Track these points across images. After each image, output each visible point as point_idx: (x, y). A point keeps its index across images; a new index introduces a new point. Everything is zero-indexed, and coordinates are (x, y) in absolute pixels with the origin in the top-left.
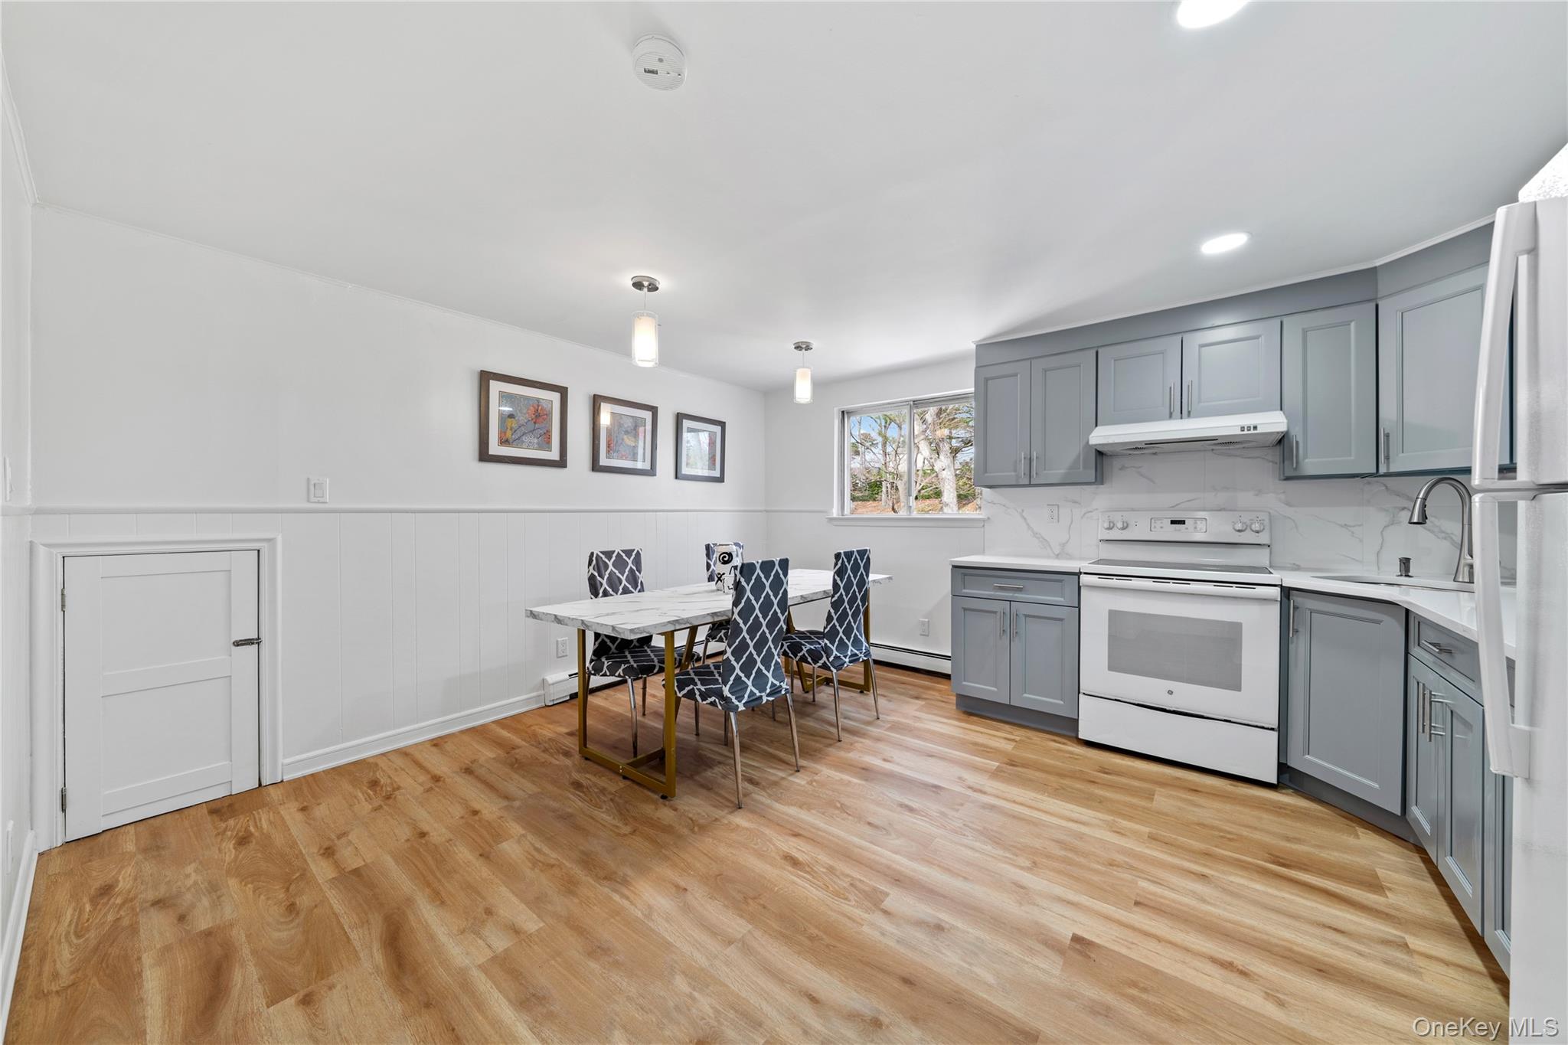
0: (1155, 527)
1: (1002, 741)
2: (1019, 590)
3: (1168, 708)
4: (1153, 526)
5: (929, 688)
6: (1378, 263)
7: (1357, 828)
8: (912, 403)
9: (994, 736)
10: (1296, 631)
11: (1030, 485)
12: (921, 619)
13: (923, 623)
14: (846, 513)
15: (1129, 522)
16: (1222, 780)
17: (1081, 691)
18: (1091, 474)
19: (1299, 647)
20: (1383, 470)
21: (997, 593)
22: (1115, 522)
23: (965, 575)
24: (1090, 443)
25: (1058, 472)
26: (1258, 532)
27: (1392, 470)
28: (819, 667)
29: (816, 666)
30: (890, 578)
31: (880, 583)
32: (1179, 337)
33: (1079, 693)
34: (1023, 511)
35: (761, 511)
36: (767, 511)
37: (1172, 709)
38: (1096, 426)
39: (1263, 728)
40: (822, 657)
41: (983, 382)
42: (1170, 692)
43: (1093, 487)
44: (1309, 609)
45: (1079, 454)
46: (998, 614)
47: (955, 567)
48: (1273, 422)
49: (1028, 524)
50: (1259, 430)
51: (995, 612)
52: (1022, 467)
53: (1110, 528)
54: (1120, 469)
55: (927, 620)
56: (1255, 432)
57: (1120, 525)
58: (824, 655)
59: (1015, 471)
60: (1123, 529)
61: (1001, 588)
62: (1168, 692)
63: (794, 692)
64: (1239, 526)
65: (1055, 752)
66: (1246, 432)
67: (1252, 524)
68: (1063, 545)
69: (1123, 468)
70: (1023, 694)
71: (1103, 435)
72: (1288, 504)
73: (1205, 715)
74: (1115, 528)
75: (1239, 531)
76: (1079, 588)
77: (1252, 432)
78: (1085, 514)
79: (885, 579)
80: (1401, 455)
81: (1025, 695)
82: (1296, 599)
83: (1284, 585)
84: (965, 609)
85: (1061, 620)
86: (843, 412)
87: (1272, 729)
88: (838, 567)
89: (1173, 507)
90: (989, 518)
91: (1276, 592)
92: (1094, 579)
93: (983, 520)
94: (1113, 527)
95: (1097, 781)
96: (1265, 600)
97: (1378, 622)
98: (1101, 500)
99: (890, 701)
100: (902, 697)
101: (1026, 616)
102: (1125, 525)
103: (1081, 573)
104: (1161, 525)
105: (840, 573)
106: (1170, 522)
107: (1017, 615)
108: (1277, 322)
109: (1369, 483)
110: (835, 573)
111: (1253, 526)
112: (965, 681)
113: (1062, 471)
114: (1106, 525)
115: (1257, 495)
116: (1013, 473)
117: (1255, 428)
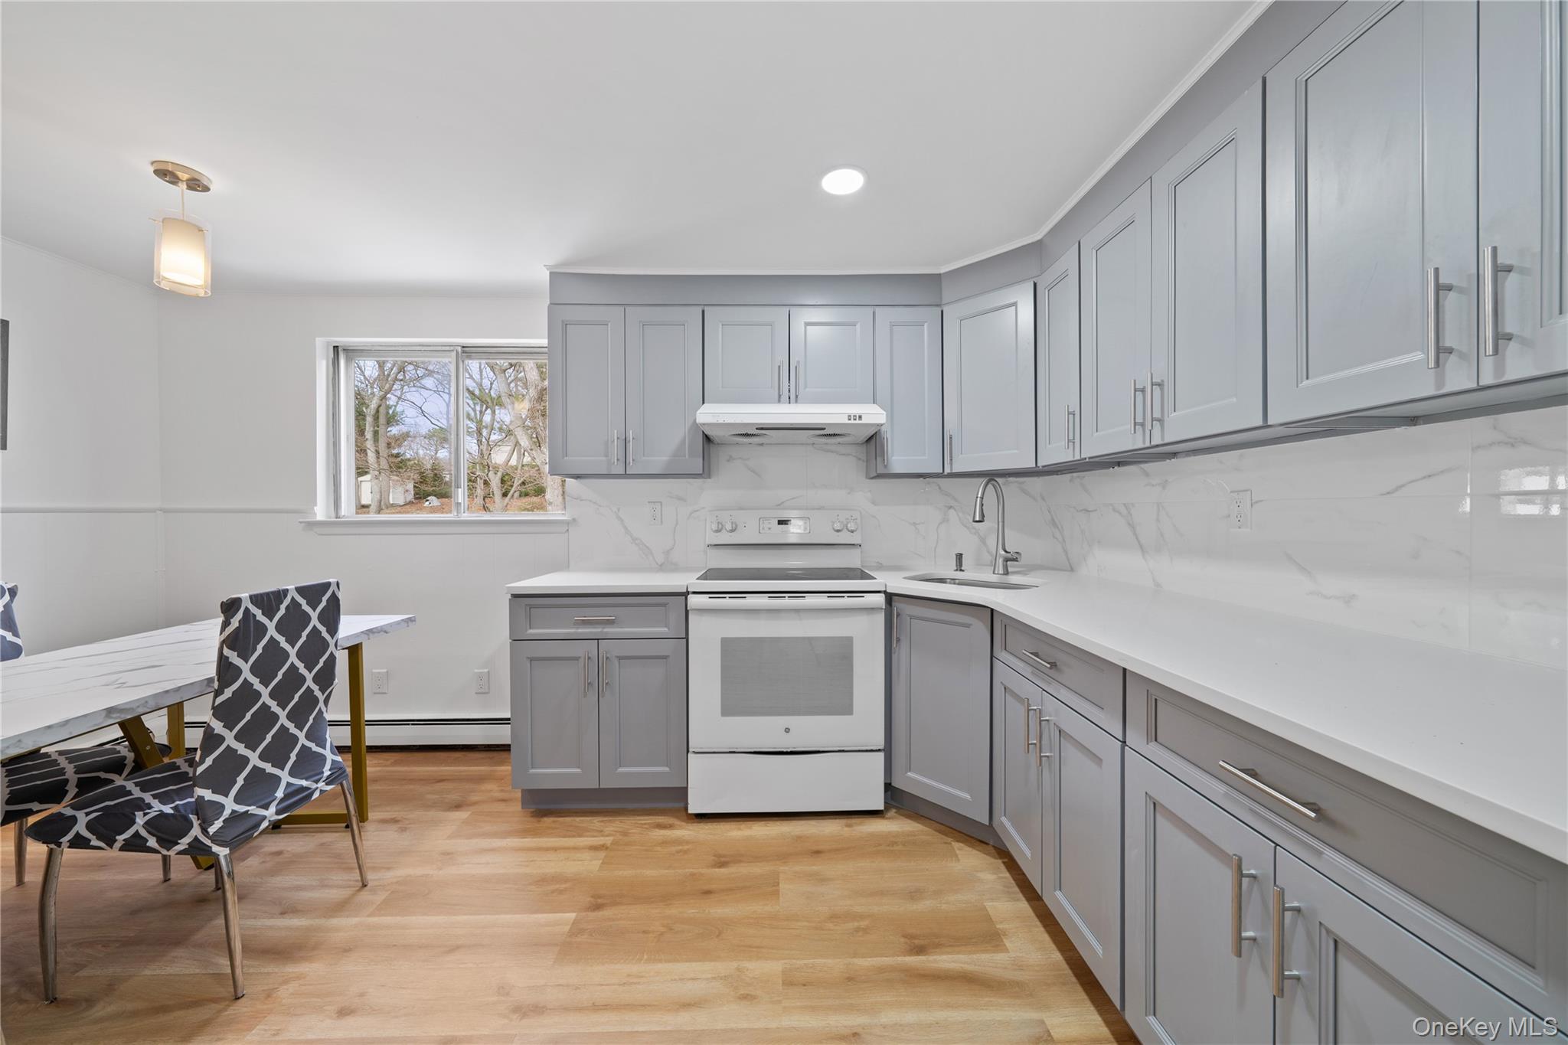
0: (763, 528)
1: (587, 855)
2: (610, 623)
3: (785, 750)
4: (761, 529)
5: (480, 779)
6: (943, 270)
7: (953, 843)
8: (459, 349)
9: (575, 848)
10: (898, 640)
11: (625, 476)
12: (476, 671)
13: (480, 677)
14: (343, 511)
15: (738, 523)
16: (838, 821)
17: (691, 750)
18: (697, 465)
19: (901, 654)
20: (947, 470)
21: (580, 630)
22: (724, 523)
23: (531, 607)
24: (697, 421)
25: (658, 461)
26: (852, 532)
27: (955, 471)
28: (180, 853)
29: (172, 853)
30: (410, 620)
31: (386, 632)
32: (787, 309)
33: (688, 751)
34: (619, 510)
35: (153, 511)
36: (165, 511)
37: (789, 750)
38: (703, 403)
39: (872, 751)
40: (191, 826)
41: (560, 329)
42: (787, 730)
43: (698, 482)
44: (909, 616)
45: (685, 437)
46: (582, 660)
47: (515, 596)
48: (873, 415)
49: (625, 528)
50: (864, 421)
51: (577, 659)
52: (616, 450)
53: (718, 531)
54: (728, 461)
55: (486, 670)
56: (860, 422)
57: (728, 527)
58: (196, 823)
59: (607, 456)
60: (732, 531)
61: (585, 623)
62: (785, 731)
63: (173, 875)
64: (837, 526)
65: (659, 848)
66: (852, 421)
67: (848, 523)
68: (668, 553)
69: (730, 459)
70: (616, 770)
71: (709, 414)
72: (874, 503)
73: (821, 749)
74: (724, 531)
75: (838, 531)
76: (687, 612)
77: (858, 422)
78: (691, 514)
79: (398, 623)
80: (960, 456)
81: (621, 770)
82: (898, 605)
83: (888, 591)
84: (531, 660)
85: (665, 657)
86: (336, 348)
87: (879, 750)
88: (229, 630)
89: (779, 505)
90: (574, 520)
91: (880, 599)
92: (704, 598)
93: (567, 523)
94: (722, 528)
95: (713, 887)
96: (873, 609)
97: (968, 626)
98: (708, 495)
99: (403, 830)
100: (432, 814)
101: (620, 658)
102: (734, 526)
103: (688, 593)
104: (769, 526)
105: (239, 640)
106: (777, 522)
107: (607, 658)
108: (870, 310)
109: (929, 483)
110: (223, 643)
111: (849, 525)
112: (532, 768)
113: (665, 458)
114: (714, 527)
115: (849, 493)
116: (604, 458)
117: (860, 417)
